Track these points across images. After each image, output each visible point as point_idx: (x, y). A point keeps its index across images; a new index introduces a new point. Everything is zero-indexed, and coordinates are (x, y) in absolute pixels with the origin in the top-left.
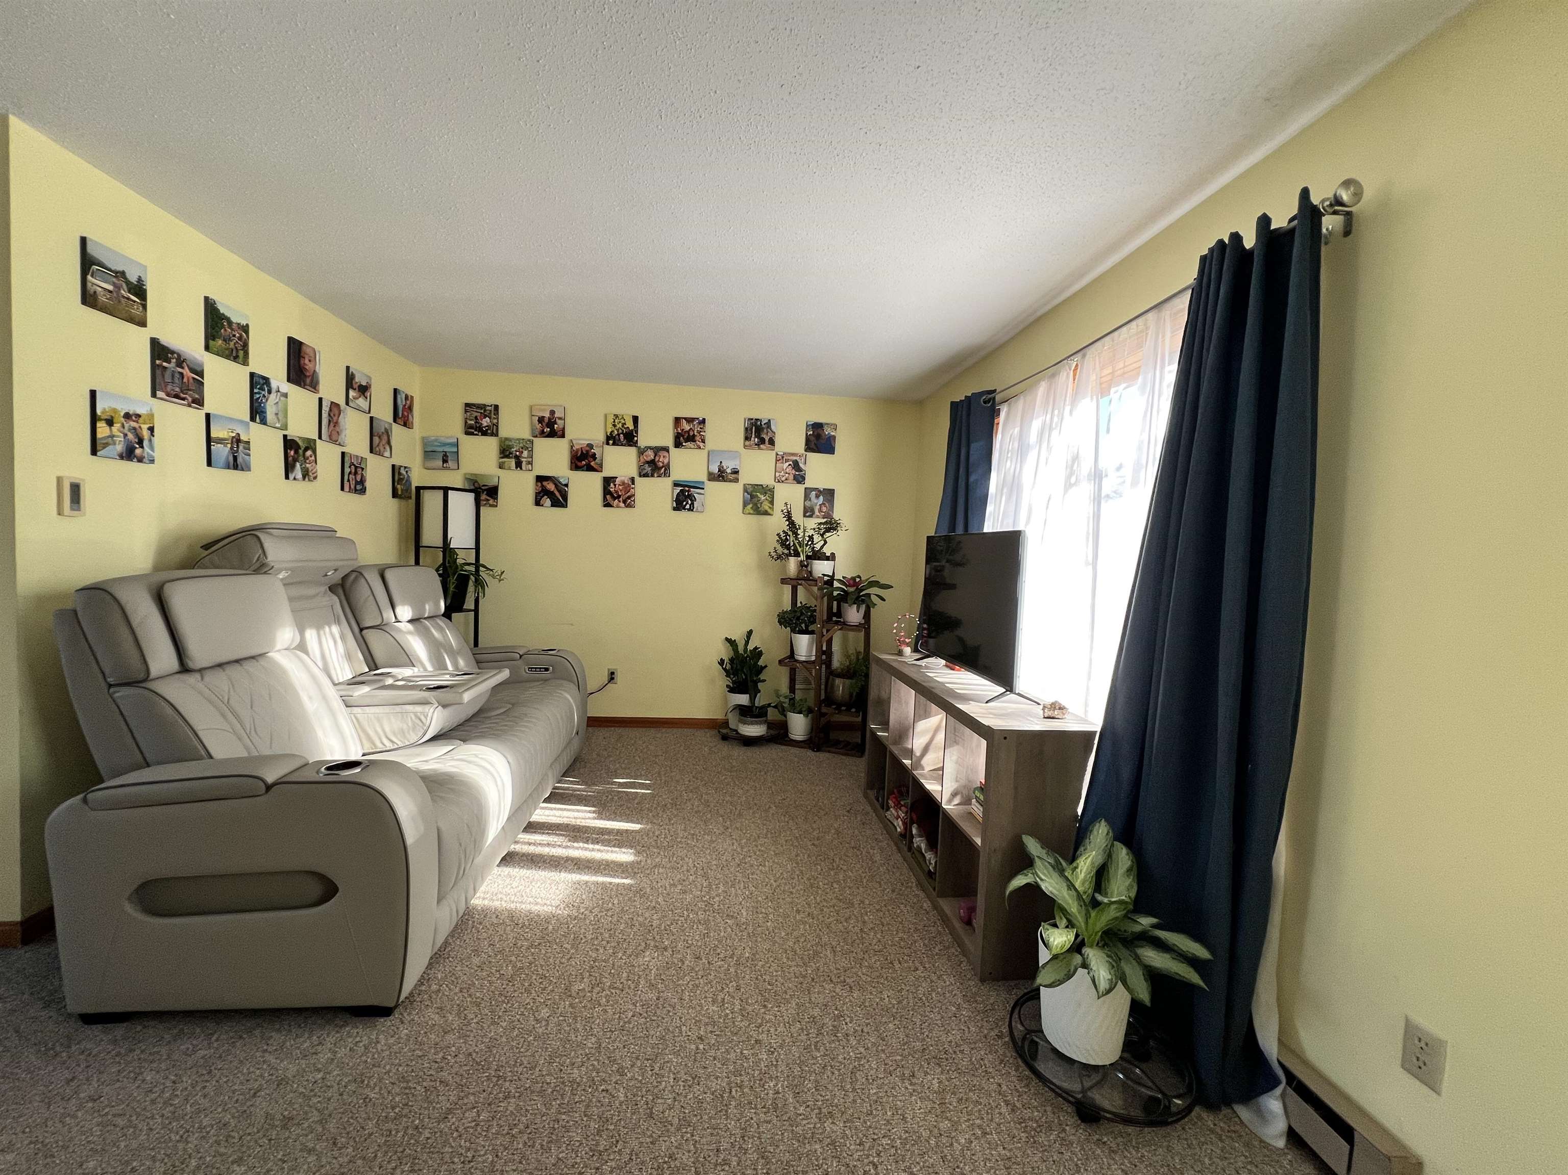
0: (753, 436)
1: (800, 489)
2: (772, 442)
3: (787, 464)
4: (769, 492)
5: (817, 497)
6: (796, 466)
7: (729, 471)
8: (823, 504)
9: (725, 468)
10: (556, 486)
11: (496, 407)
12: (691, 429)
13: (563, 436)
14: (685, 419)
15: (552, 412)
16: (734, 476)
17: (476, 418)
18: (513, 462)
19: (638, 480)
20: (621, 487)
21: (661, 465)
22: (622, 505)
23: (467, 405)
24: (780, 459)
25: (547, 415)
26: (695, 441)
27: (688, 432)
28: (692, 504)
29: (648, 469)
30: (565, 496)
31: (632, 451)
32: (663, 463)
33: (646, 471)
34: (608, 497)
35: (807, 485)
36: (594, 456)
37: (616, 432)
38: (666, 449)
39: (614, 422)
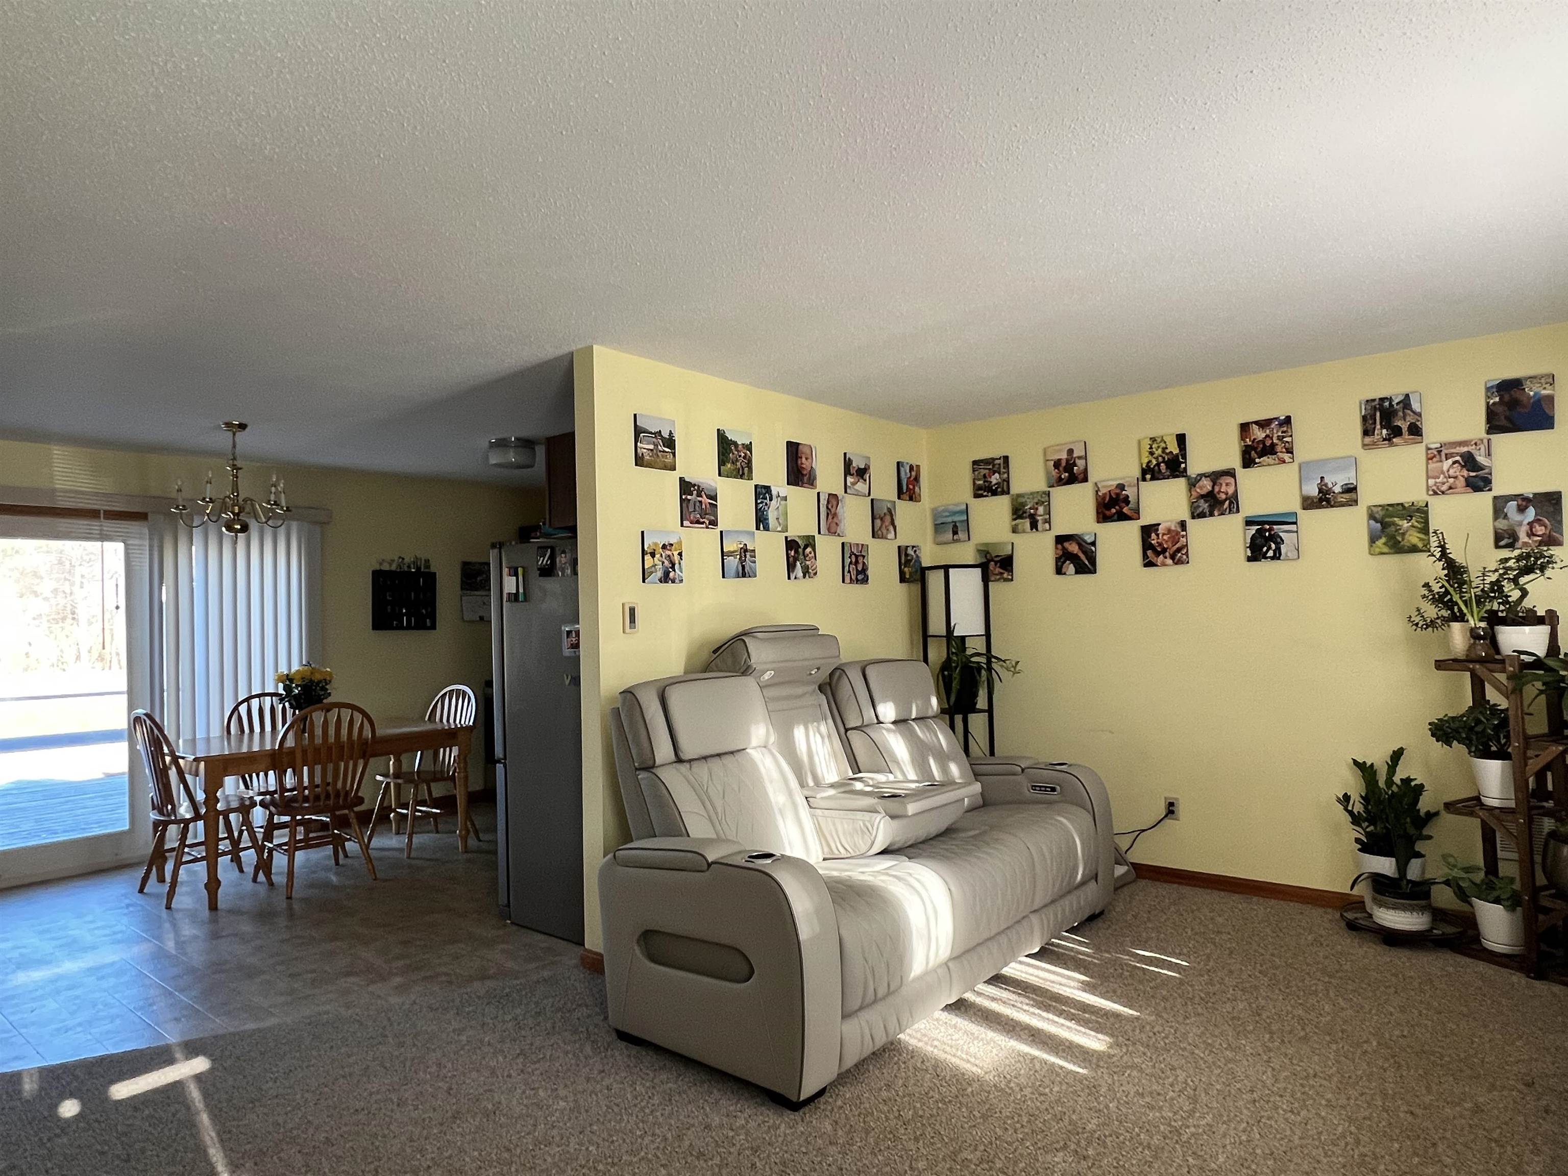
0: (1378, 426)
1: (1484, 500)
2: (1416, 430)
3: (1450, 461)
4: (1419, 513)
5: (1521, 509)
6: (1469, 461)
7: (1337, 489)
8: (1537, 521)
9: (1330, 485)
10: (1080, 545)
11: (1006, 459)
12: (1267, 436)
13: (1085, 480)
14: (1256, 423)
15: (1071, 452)
16: (1347, 496)
17: (985, 476)
18: (1027, 523)
19: (1192, 524)
20: (1165, 537)
21: (1223, 496)
22: (1169, 561)
23: (975, 463)
24: (1436, 454)
25: (1064, 456)
26: (1275, 453)
27: (1263, 442)
28: (1278, 549)
29: (1204, 506)
30: (1093, 560)
31: (1181, 483)
32: (1227, 494)
33: (1201, 509)
34: (1149, 553)
35: (1495, 492)
36: (1126, 500)
37: (1154, 462)
38: (1231, 473)
39: (1151, 448)
